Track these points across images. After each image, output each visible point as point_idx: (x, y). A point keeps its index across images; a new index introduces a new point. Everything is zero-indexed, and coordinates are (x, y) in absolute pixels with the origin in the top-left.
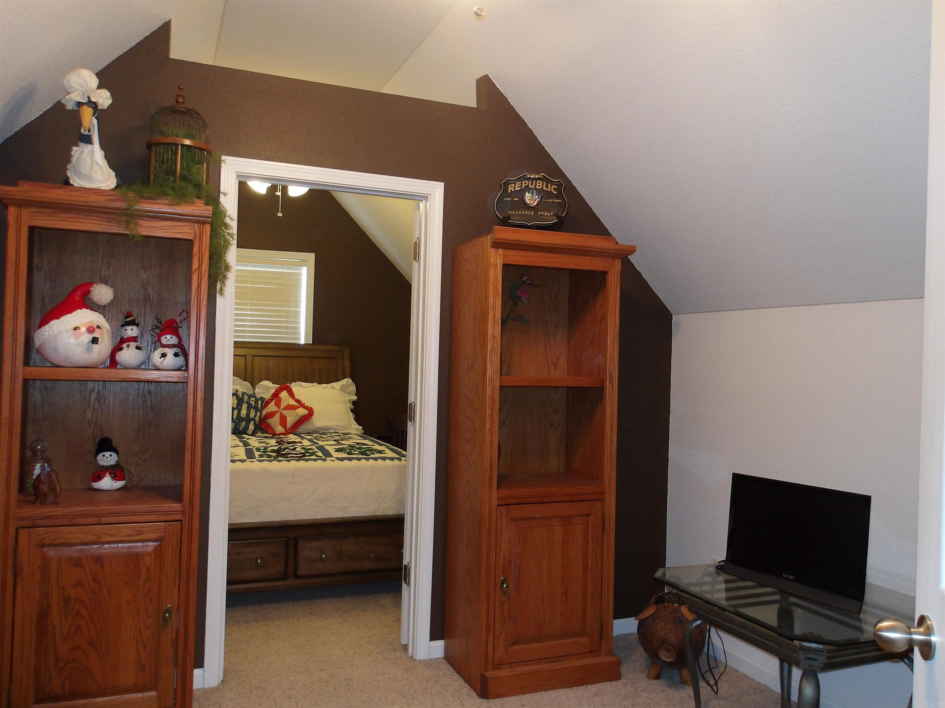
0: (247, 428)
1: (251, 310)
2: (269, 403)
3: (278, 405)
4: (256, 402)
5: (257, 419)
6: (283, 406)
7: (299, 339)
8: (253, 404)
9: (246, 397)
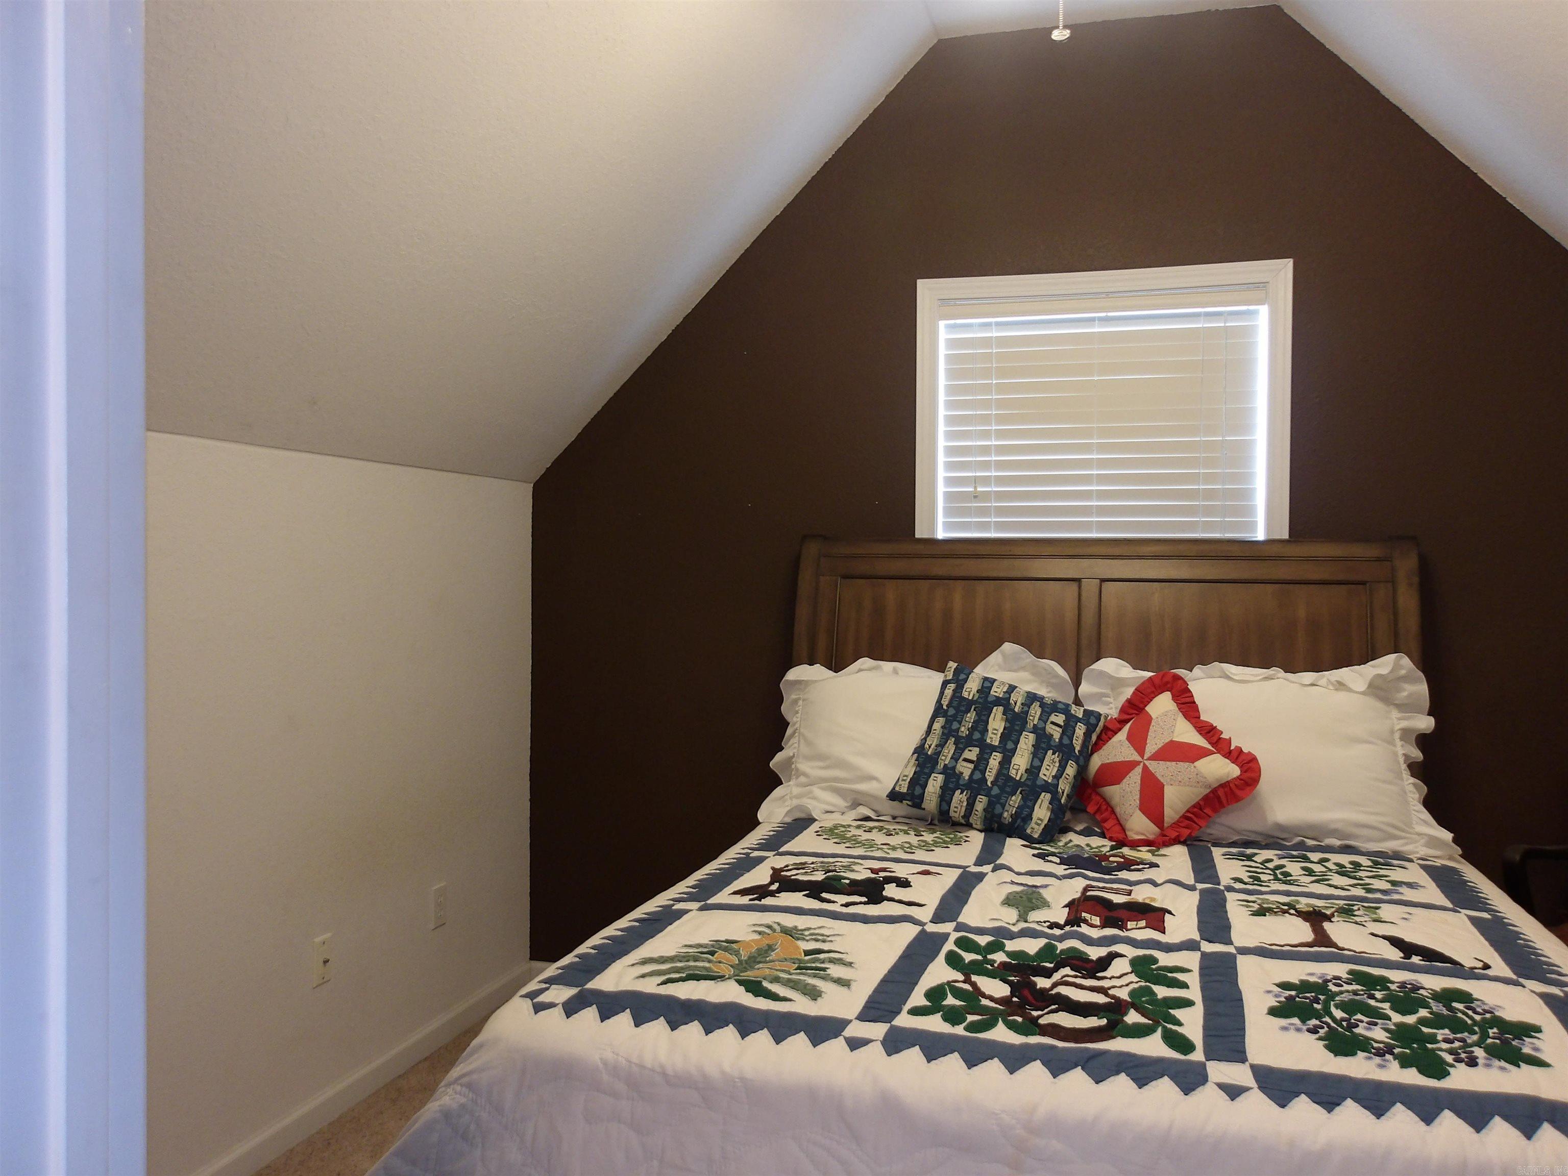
0: (1024, 815)
1: (1102, 448)
2: (1115, 733)
3: (1138, 741)
4: (1068, 729)
5: (1065, 786)
6: (1153, 744)
7: (1252, 526)
8: (1056, 733)
9: (1035, 711)
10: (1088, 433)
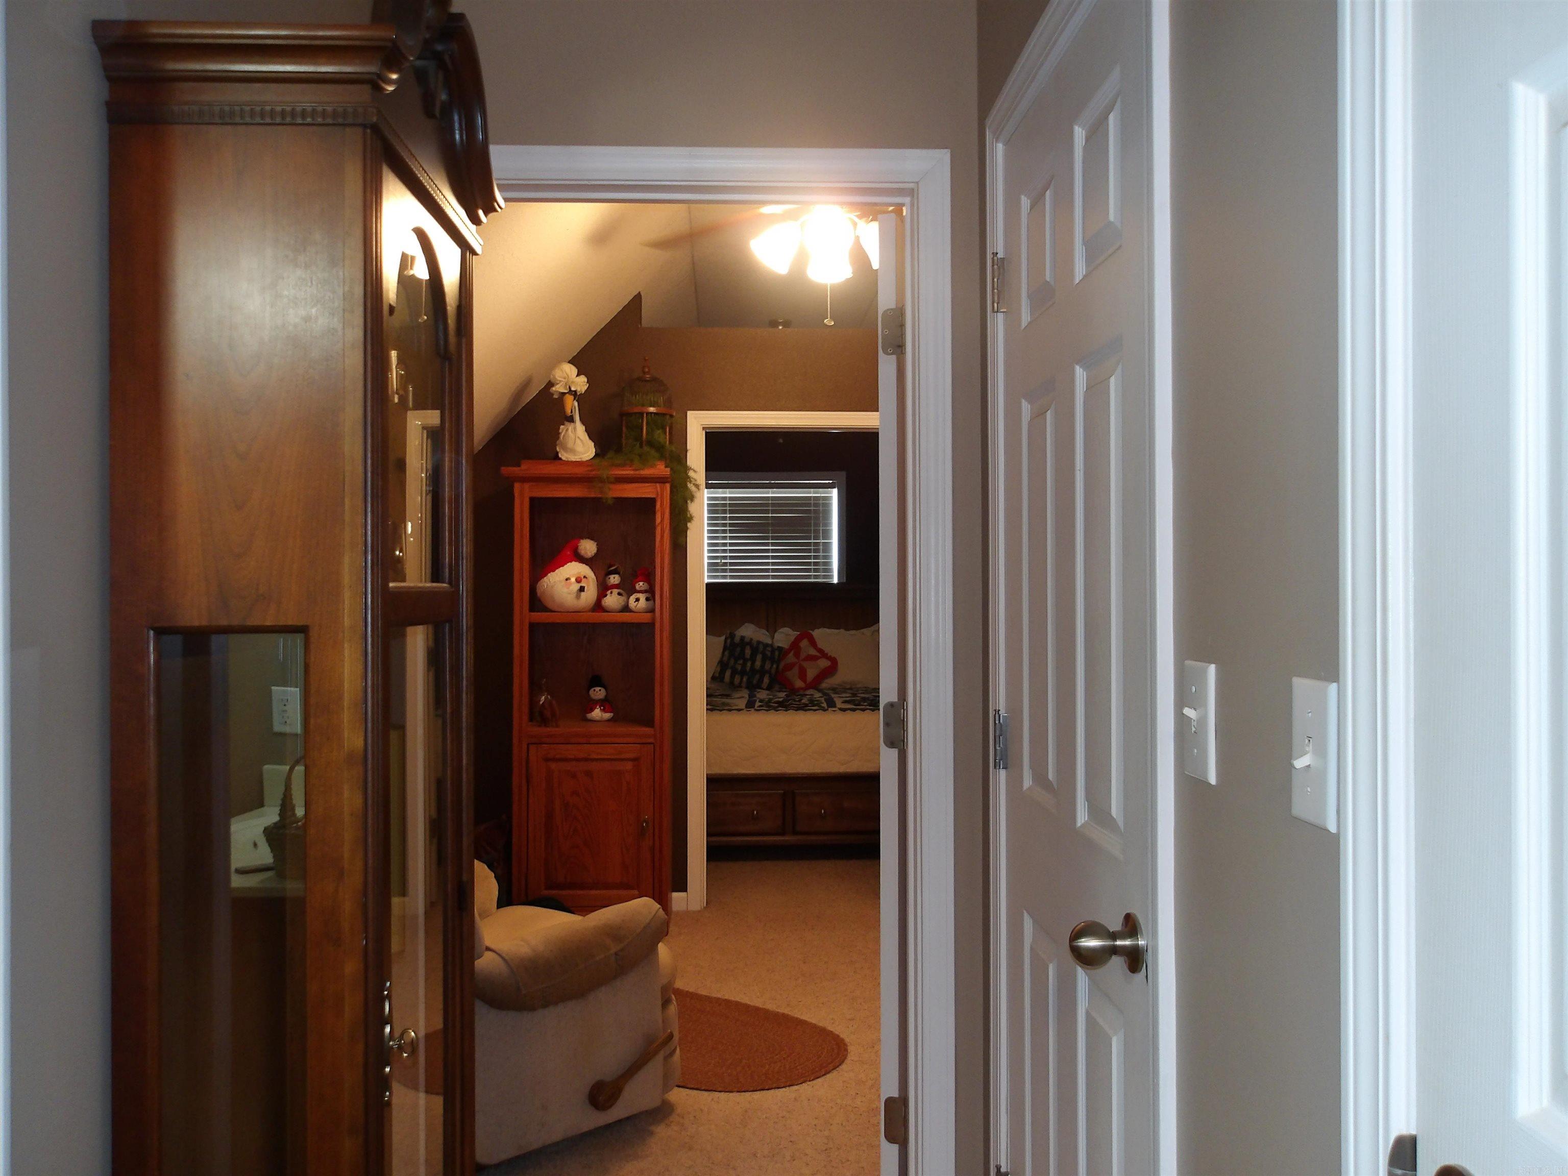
0: (761, 680)
1: (773, 544)
2: (789, 653)
3: (797, 655)
4: (773, 652)
5: (773, 671)
6: (803, 655)
7: (831, 577)
8: (769, 654)
9: (761, 647)
10: (767, 538)
